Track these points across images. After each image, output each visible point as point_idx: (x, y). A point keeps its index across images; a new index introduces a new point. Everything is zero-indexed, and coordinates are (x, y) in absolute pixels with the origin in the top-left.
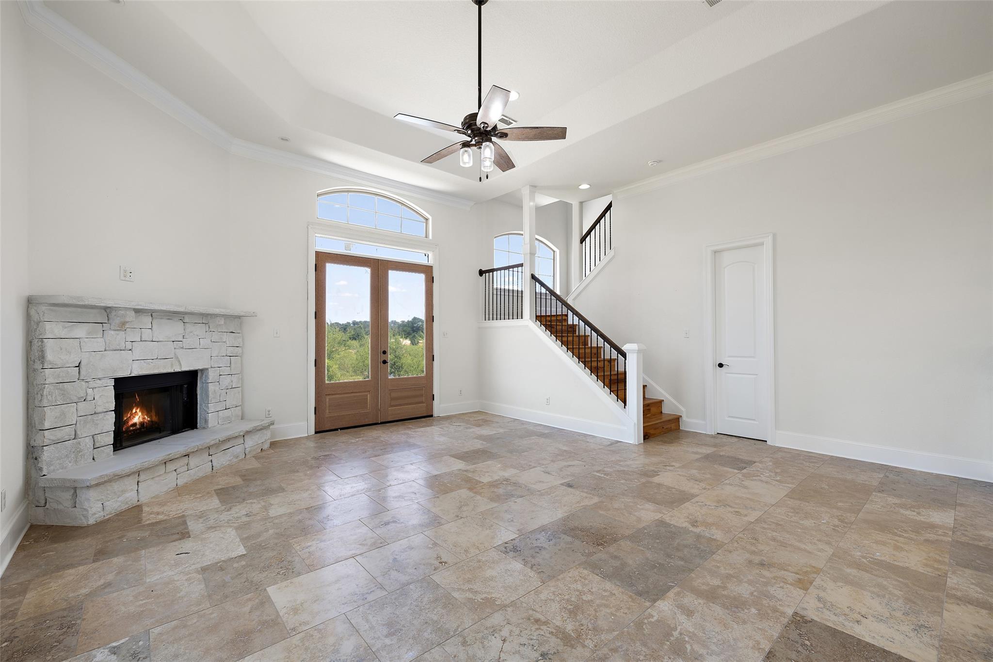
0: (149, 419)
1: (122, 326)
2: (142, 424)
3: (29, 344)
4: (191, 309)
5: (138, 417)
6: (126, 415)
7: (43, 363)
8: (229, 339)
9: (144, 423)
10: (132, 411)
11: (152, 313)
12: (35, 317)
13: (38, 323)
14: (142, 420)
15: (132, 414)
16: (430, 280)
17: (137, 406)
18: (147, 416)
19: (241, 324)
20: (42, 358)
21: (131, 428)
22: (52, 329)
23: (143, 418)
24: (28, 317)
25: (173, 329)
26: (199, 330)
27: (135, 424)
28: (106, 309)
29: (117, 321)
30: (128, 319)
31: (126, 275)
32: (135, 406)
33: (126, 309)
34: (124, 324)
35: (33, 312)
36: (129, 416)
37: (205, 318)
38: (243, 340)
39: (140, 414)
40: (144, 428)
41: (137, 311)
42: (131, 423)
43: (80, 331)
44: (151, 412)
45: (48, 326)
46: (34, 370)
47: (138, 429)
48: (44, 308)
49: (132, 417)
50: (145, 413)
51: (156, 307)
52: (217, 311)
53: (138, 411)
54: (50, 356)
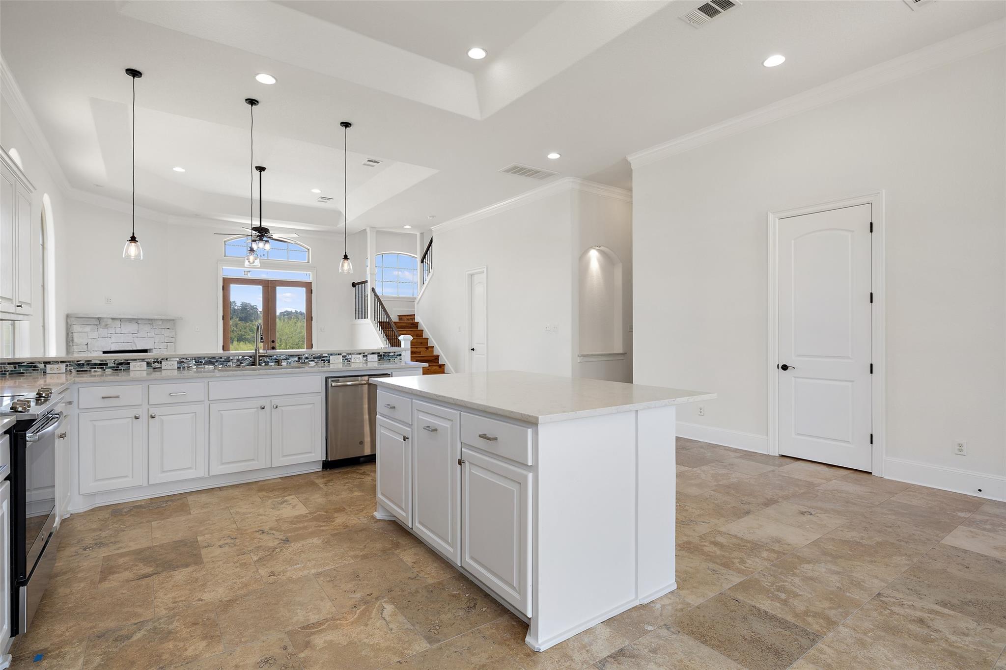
1: (106, 326)
3: (68, 334)
4: (140, 317)
7: (73, 343)
8: (167, 333)
11: (121, 320)
12: (70, 323)
13: (71, 325)
16: (310, 292)
19: (174, 323)
20: (73, 340)
22: (76, 328)
24: (67, 323)
25: (133, 327)
26: (147, 328)
28: (98, 318)
29: (103, 324)
30: (108, 323)
31: (108, 301)
33: (107, 318)
34: (107, 325)
35: (69, 321)
37: (150, 321)
38: (176, 333)
41: (113, 319)
43: (88, 329)
45: (75, 326)
46: (70, 346)
48: (73, 319)
51: (122, 317)
52: (156, 317)
54: (76, 340)
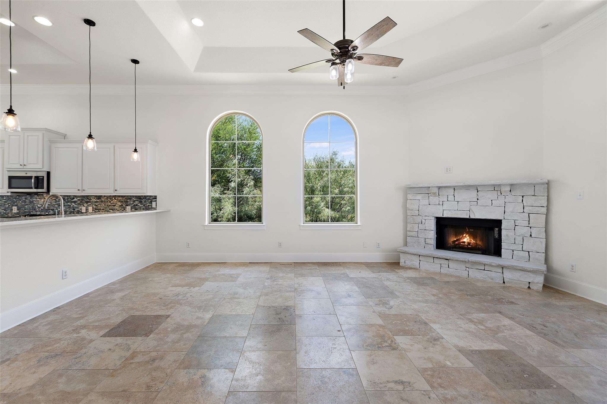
0: (474, 242)
2: (469, 244)
5: (467, 239)
6: (459, 236)
9: (470, 243)
10: (463, 235)
11: (453, 187)
14: (469, 241)
15: (463, 237)
17: (467, 233)
18: (473, 240)
21: (462, 244)
23: (470, 240)
27: (464, 242)
28: (429, 188)
31: (448, 170)
32: (465, 233)
36: (461, 237)
39: (468, 238)
40: (470, 246)
42: (461, 241)
43: (419, 197)
44: (477, 238)
47: (465, 245)
49: (463, 238)
50: (472, 238)
53: (467, 236)
